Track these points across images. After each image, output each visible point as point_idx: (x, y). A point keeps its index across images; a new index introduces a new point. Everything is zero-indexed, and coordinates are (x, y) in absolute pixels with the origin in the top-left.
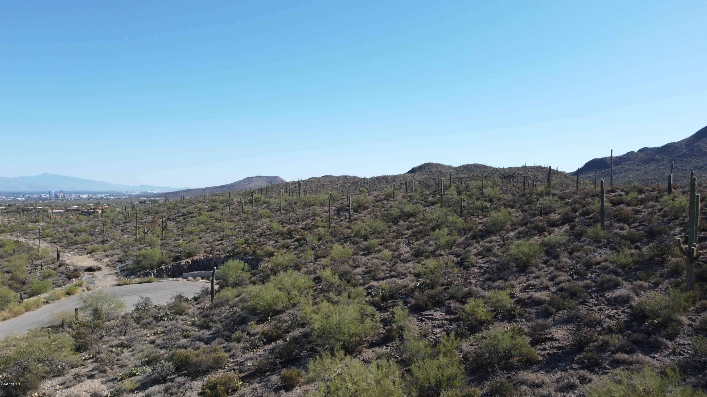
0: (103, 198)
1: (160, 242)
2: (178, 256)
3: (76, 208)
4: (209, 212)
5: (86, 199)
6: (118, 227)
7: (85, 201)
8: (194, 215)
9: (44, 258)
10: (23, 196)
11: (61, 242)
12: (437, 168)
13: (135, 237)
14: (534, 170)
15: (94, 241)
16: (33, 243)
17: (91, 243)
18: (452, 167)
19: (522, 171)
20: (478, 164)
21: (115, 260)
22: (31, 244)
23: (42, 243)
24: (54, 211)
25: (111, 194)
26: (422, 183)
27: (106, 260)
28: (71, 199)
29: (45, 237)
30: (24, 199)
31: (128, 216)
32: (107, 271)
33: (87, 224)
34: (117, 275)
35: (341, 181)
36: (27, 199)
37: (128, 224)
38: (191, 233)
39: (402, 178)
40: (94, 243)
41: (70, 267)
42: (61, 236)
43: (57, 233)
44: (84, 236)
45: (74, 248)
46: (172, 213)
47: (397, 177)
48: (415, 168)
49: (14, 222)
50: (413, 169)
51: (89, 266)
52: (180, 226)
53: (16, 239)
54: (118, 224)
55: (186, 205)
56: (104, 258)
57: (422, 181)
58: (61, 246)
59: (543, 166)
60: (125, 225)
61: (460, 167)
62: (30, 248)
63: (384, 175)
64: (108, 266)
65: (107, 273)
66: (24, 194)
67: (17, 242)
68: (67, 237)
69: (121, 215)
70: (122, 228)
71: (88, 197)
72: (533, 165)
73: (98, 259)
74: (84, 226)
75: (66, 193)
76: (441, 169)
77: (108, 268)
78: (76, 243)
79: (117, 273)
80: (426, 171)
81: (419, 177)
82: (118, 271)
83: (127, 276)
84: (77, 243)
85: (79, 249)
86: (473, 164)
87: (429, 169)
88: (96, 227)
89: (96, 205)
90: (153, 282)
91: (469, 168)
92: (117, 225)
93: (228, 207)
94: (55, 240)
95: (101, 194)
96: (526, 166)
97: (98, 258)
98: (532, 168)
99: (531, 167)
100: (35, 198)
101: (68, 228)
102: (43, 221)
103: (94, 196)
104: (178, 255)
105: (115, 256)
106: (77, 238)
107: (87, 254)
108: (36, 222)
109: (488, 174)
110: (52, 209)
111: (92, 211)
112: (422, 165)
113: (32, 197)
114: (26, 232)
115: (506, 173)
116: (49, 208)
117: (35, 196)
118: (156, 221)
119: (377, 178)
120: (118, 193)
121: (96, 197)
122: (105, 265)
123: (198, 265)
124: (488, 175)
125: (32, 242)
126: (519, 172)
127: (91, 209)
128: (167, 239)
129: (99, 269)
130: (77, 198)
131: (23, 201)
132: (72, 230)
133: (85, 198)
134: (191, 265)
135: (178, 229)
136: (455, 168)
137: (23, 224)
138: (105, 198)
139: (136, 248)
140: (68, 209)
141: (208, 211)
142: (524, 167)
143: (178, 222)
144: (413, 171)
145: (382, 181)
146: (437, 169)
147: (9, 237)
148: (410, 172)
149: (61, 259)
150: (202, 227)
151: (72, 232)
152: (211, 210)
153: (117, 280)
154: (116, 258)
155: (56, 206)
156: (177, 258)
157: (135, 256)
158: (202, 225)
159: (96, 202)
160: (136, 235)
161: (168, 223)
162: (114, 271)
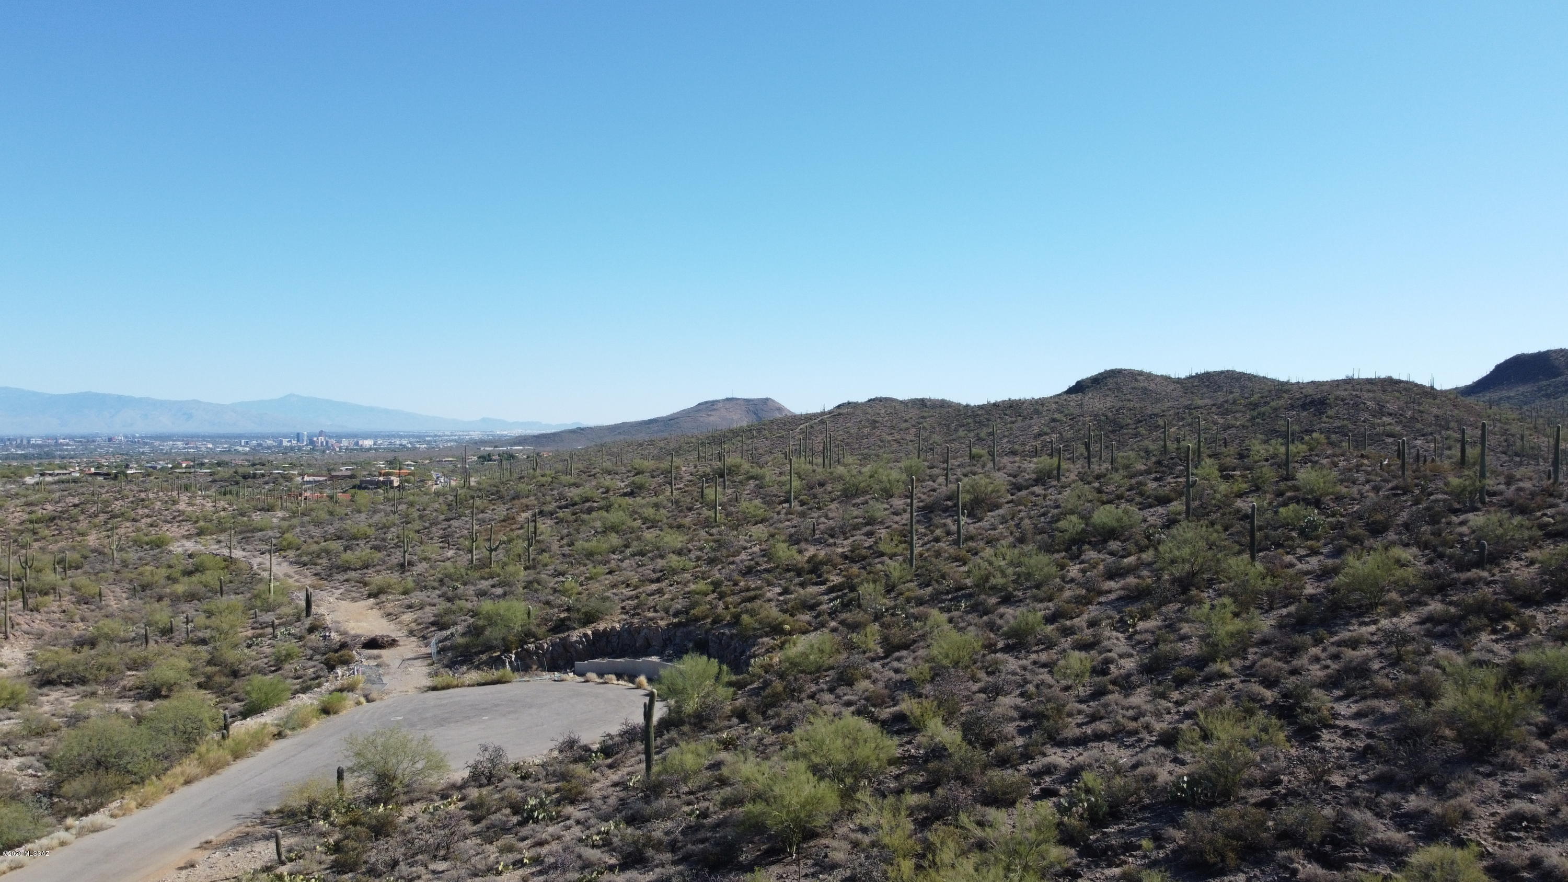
0: (404, 446)
1: (523, 575)
2: (563, 620)
3: (349, 473)
4: (627, 498)
5: (371, 449)
6: (434, 529)
7: (368, 454)
8: (595, 505)
9: (280, 605)
10: (247, 443)
11: (316, 564)
12: (1136, 380)
13: (470, 556)
14: (1375, 388)
15: (384, 562)
16: (260, 564)
17: (378, 568)
18: (1170, 378)
19: (1346, 390)
20: (1233, 372)
21: (426, 620)
22: (255, 567)
23: (279, 564)
24: (306, 478)
25: (421, 438)
26: (1103, 418)
27: (408, 617)
28: (340, 448)
29: (285, 550)
30: (247, 449)
31: (454, 503)
32: (410, 647)
33: (370, 521)
34: (429, 661)
35: (914, 413)
36: (254, 449)
37: (455, 523)
38: (590, 555)
39: (1054, 406)
40: (384, 567)
41: (333, 634)
42: (315, 547)
43: (310, 541)
44: (362, 552)
45: (342, 579)
46: (549, 498)
47: (1042, 402)
48: (1083, 381)
49: (224, 509)
50: (1078, 383)
51: (373, 636)
52: (566, 531)
53: (226, 552)
54: (434, 523)
55: (577, 481)
56: (403, 613)
57: (1104, 415)
58: (315, 575)
59: (1396, 376)
60: (449, 527)
61: (1191, 377)
62: (254, 578)
63: (1013, 398)
64: (411, 633)
65: (411, 655)
66: (247, 438)
67: (229, 561)
68: (328, 552)
69: (441, 500)
70: (441, 532)
71: (375, 444)
72: (1371, 376)
73: (389, 614)
74: (363, 527)
75: (330, 437)
76: (1146, 384)
77: (413, 639)
78: (346, 568)
79: (429, 656)
80: (1110, 389)
81: (1096, 403)
82: (432, 649)
83: (452, 665)
84: (349, 568)
85: (353, 584)
86: (1222, 372)
87: (1116, 383)
88: (389, 528)
89: (390, 463)
90: (508, 682)
91: (1211, 380)
92: (431, 525)
93: (668, 487)
94: (305, 559)
95: (401, 437)
96: (1356, 377)
97: (391, 610)
98: (1369, 381)
99: (1367, 379)
100: (269, 448)
101: (331, 530)
102: (282, 509)
103: (386, 443)
104: (562, 616)
105: (428, 609)
106: (348, 556)
107: (369, 596)
108: (268, 510)
109: (1262, 397)
110: (302, 475)
111: (381, 479)
112: (1101, 374)
113: (264, 445)
114: (247, 534)
115: (1306, 396)
116: (296, 472)
117: (269, 442)
118: (514, 518)
119: (996, 405)
120: (436, 436)
121: (391, 444)
122: (406, 633)
123: (608, 642)
124: (1262, 401)
125: (259, 560)
126: (1338, 393)
127: (380, 474)
128: (540, 567)
129: (393, 643)
130: (351, 447)
131: (246, 454)
132: (338, 534)
133: (368, 446)
134: (594, 643)
135: (562, 539)
136: (1178, 381)
137: (243, 515)
138: (410, 446)
139: (471, 590)
140: (334, 473)
141: (625, 495)
142: (1349, 381)
143: (560, 521)
144: (1079, 388)
145: (1007, 412)
146: (1136, 385)
147: (214, 547)
148: (1071, 391)
149: (314, 609)
150: (615, 540)
151: (339, 538)
152: (631, 494)
153: (430, 675)
154: (429, 614)
155: (310, 466)
156: (561, 626)
157: (469, 611)
158: (614, 535)
159: (390, 456)
160: (471, 551)
161: (540, 520)
162: (424, 650)
